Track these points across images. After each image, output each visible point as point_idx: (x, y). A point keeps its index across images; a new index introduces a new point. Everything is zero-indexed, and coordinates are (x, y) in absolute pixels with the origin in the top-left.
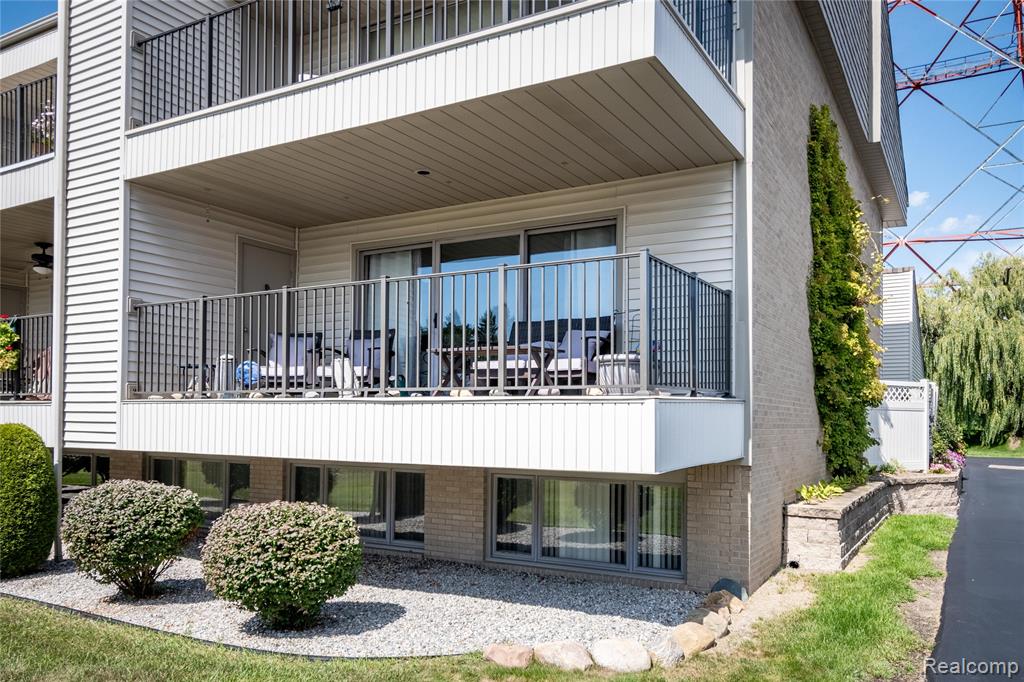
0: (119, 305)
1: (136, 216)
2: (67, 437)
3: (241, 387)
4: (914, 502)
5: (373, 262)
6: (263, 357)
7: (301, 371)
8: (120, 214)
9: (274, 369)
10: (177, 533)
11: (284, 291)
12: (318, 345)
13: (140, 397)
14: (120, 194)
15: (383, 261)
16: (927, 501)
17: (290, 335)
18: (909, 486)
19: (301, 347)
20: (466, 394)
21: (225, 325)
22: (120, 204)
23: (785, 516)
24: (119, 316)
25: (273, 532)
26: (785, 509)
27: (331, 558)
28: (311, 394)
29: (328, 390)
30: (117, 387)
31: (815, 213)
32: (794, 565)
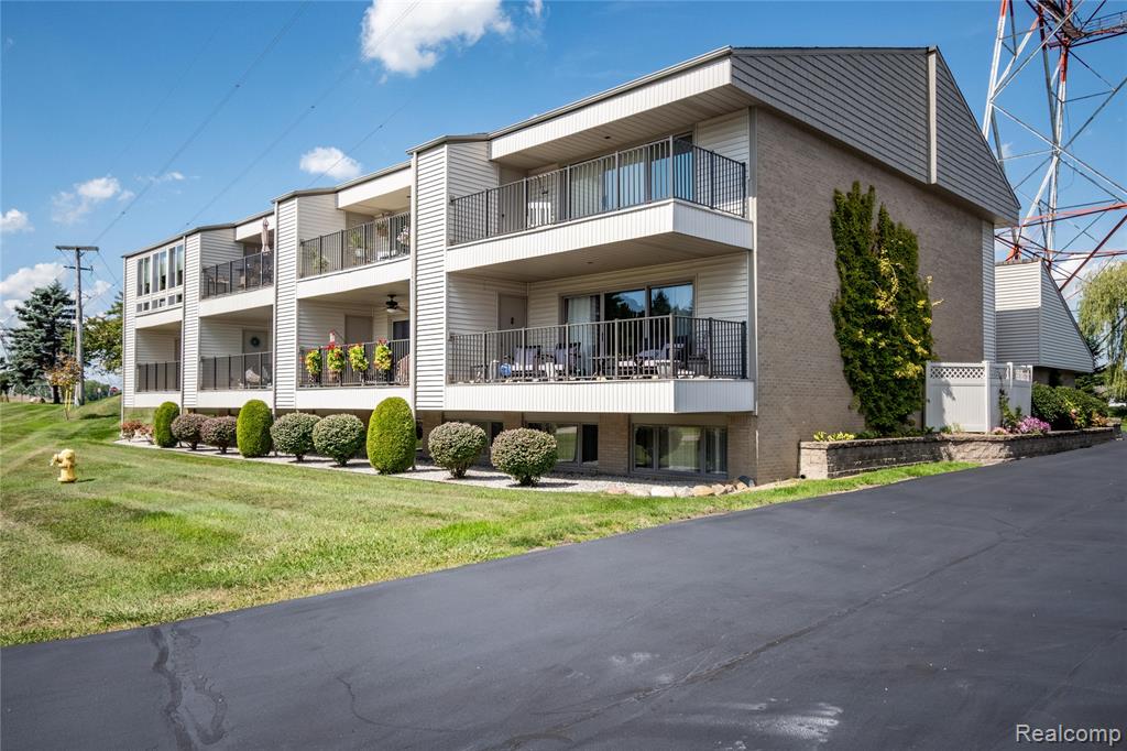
0: (444, 336)
1: (451, 289)
2: (418, 404)
3: (502, 377)
4: (962, 455)
5: (570, 303)
6: (512, 360)
7: (531, 367)
8: (444, 289)
9: (518, 367)
10: (477, 446)
11: (523, 330)
12: (539, 353)
13: (453, 383)
14: (444, 279)
15: (576, 302)
16: (976, 454)
17: (526, 347)
18: (956, 443)
19: (532, 353)
20: (604, 379)
21: (493, 346)
22: (444, 284)
23: (799, 448)
24: (444, 341)
25: (520, 440)
26: (799, 444)
27: (544, 452)
28: (535, 380)
29: (542, 377)
30: (443, 378)
31: (842, 259)
32: (803, 477)
